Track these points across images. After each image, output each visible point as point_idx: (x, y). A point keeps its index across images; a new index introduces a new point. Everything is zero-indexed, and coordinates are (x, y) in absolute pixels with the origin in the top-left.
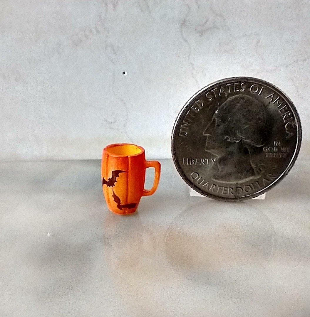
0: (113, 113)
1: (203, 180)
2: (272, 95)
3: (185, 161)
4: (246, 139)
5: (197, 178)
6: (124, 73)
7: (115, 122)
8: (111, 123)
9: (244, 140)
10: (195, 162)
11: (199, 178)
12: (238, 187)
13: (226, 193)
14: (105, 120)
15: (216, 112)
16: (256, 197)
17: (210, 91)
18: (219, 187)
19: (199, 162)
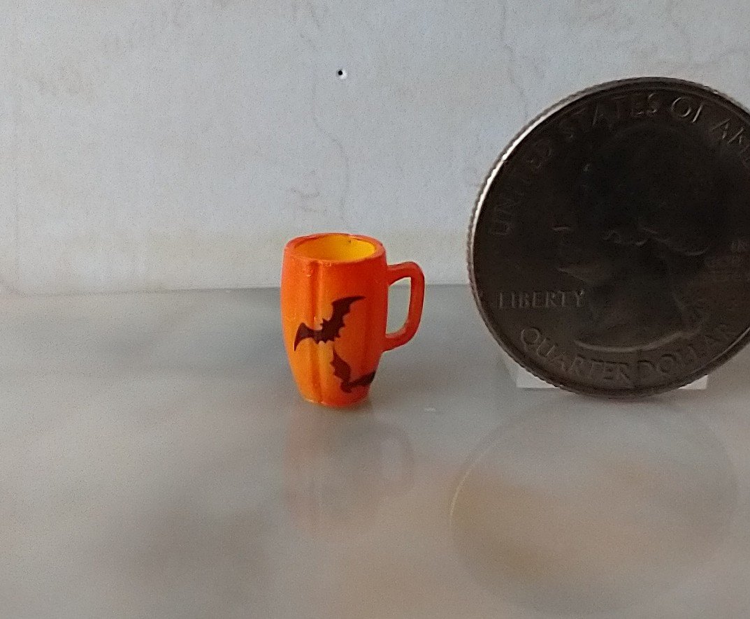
1: (554, 347)
2: (725, 124)
3: (507, 299)
4: (661, 237)
5: (536, 341)
6: (340, 73)
8: (308, 196)
9: (657, 239)
10: (531, 301)
11: (541, 340)
12: (641, 360)
13: (610, 378)
15: (586, 169)
16: (688, 385)
17: (568, 115)
18: (593, 363)
19: (541, 298)
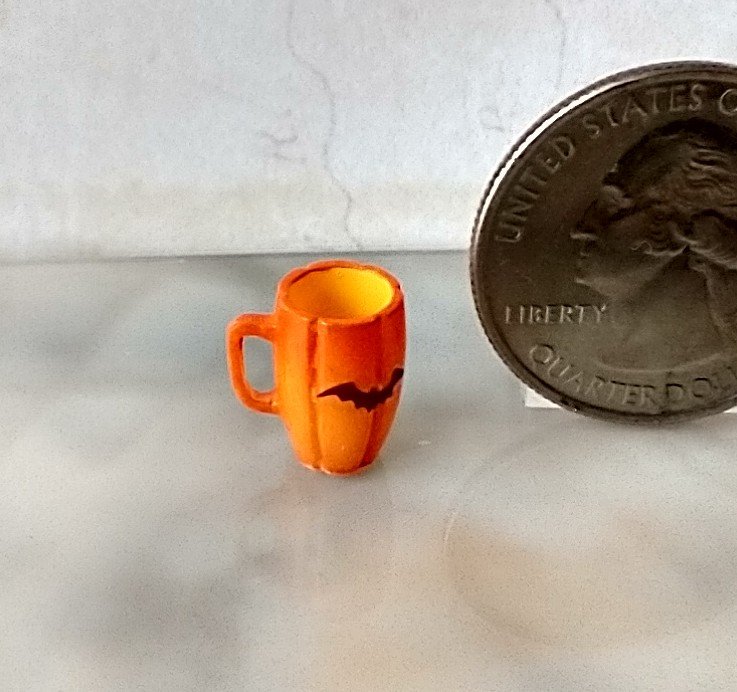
0: (289, 112)
1: (568, 368)
3: (515, 313)
4: (701, 247)
5: (547, 360)
7: (294, 139)
8: (283, 142)
9: (697, 250)
10: (542, 316)
11: (555, 358)
12: (671, 383)
13: (634, 402)
14: (265, 134)
15: (613, 170)
18: (614, 385)
19: (555, 313)
